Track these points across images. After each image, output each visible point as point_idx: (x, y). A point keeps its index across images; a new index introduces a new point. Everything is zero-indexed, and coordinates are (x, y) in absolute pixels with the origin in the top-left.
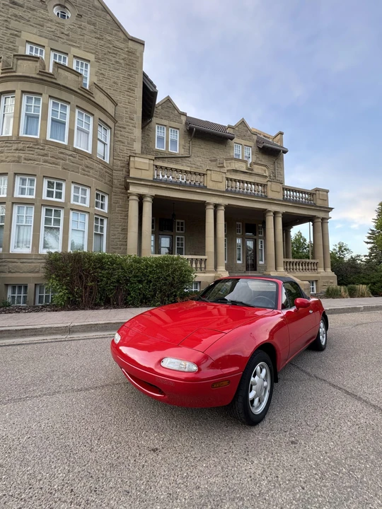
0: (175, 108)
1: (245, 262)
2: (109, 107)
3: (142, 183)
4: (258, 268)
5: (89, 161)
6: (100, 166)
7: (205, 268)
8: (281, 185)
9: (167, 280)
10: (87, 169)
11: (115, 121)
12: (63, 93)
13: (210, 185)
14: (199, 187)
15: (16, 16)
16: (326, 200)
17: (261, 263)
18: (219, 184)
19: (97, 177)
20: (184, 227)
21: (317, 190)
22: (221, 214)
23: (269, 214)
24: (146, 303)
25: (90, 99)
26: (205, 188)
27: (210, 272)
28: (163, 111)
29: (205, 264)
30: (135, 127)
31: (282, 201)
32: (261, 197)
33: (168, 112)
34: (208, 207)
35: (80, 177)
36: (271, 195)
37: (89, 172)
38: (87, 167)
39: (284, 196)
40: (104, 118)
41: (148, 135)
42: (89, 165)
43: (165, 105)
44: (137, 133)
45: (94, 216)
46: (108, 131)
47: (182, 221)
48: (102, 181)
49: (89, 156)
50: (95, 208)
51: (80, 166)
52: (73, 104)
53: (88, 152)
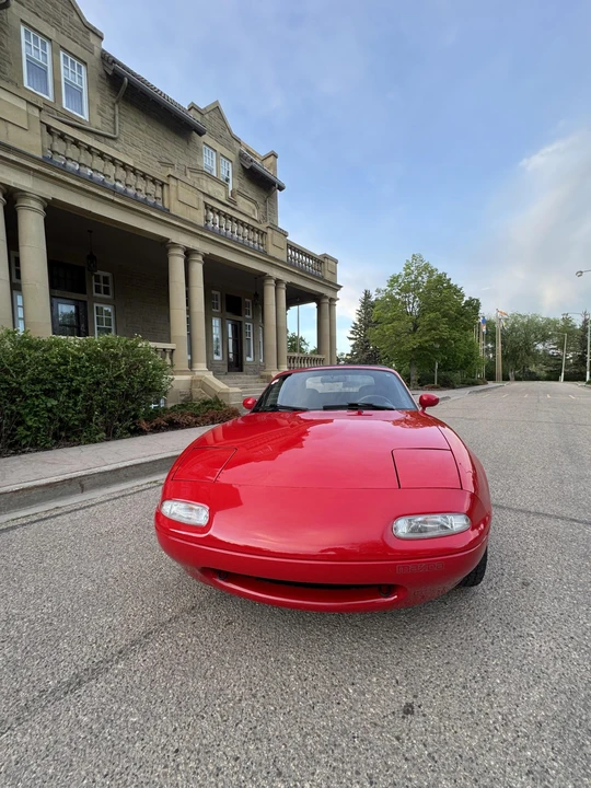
1: (226, 359)
4: (245, 368)
7: (172, 366)
8: (284, 239)
9: (115, 386)
13: (176, 208)
14: (154, 207)
16: (335, 274)
17: (248, 359)
18: (192, 211)
20: (110, 286)
21: (326, 257)
22: (198, 269)
23: (268, 282)
24: (67, 438)
26: (166, 212)
27: (182, 372)
29: (171, 358)
31: (287, 265)
32: (258, 251)
34: (173, 251)
36: (272, 251)
39: (287, 256)
47: (107, 274)
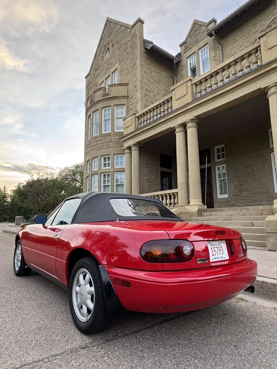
0: (201, 25)
2: (122, 91)
3: (128, 138)
5: (109, 138)
6: (117, 137)
7: (178, 203)
11: (127, 97)
12: (97, 105)
13: (175, 105)
15: (97, 76)
18: (184, 99)
19: (115, 146)
28: (191, 40)
29: (178, 198)
32: (253, 71)
33: (196, 36)
34: (176, 132)
37: (109, 145)
40: (117, 102)
42: (108, 141)
43: (193, 32)
44: (139, 95)
45: (115, 173)
46: (125, 107)
47: (223, 146)
48: (118, 147)
49: (109, 135)
50: (115, 167)
51: (104, 144)
52: (100, 108)
53: (110, 132)
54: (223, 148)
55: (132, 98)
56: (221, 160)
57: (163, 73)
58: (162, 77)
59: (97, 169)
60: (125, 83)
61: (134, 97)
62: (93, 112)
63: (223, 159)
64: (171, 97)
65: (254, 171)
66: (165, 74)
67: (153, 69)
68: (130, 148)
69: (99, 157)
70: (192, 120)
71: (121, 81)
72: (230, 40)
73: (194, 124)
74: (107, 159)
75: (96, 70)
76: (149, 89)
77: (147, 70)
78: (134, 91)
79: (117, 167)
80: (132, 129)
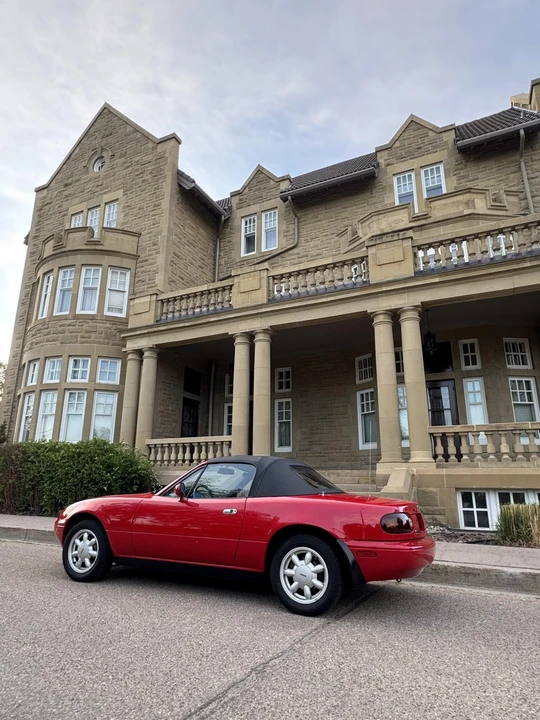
0: (270, 177)
2: (127, 244)
3: (138, 333)
5: (90, 324)
6: (108, 325)
8: (408, 243)
10: (87, 335)
11: (136, 257)
12: (70, 257)
13: (237, 300)
14: (222, 311)
15: (66, 196)
18: (254, 294)
19: (101, 340)
20: (291, 380)
25: (95, 250)
28: (252, 193)
30: (158, 253)
32: (357, 287)
33: (259, 189)
34: (236, 342)
35: (79, 348)
36: (376, 275)
37: (89, 337)
38: (87, 332)
39: (415, 264)
40: (115, 261)
41: (229, 242)
42: (89, 329)
43: (255, 182)
44: (161, 259)
45: (96, 393)
46: (128, 274)
47: (288, 369)
48: (108, 343)
49: (92, 318)
50: (98, 381)
51: (79, 334)
52: (78, 264)
53: (94, 312)
54: (288, 373)
55: (146, 261)
56: (284, 390)
57: (201, 230)
58: (200, 237)
59: (58, 381)
60: (134, 230)
61: (150, 261)
62: (60, 268)
63: (288, 390)
64: (231, 286)
65: (332, 414)
66: (204, 232)
67: (188, 221)
68: (140, 353)
69: (65, 356)
70: (265, 331)
71: (123, 224)
72: (311, 216)
73: (267, 337)
74: (81, 363)
75: (66, 185)
76: (178, 253)
77: (178, 221)
78: (150, 250)
79: (102, 382)
80: (148, 319)
